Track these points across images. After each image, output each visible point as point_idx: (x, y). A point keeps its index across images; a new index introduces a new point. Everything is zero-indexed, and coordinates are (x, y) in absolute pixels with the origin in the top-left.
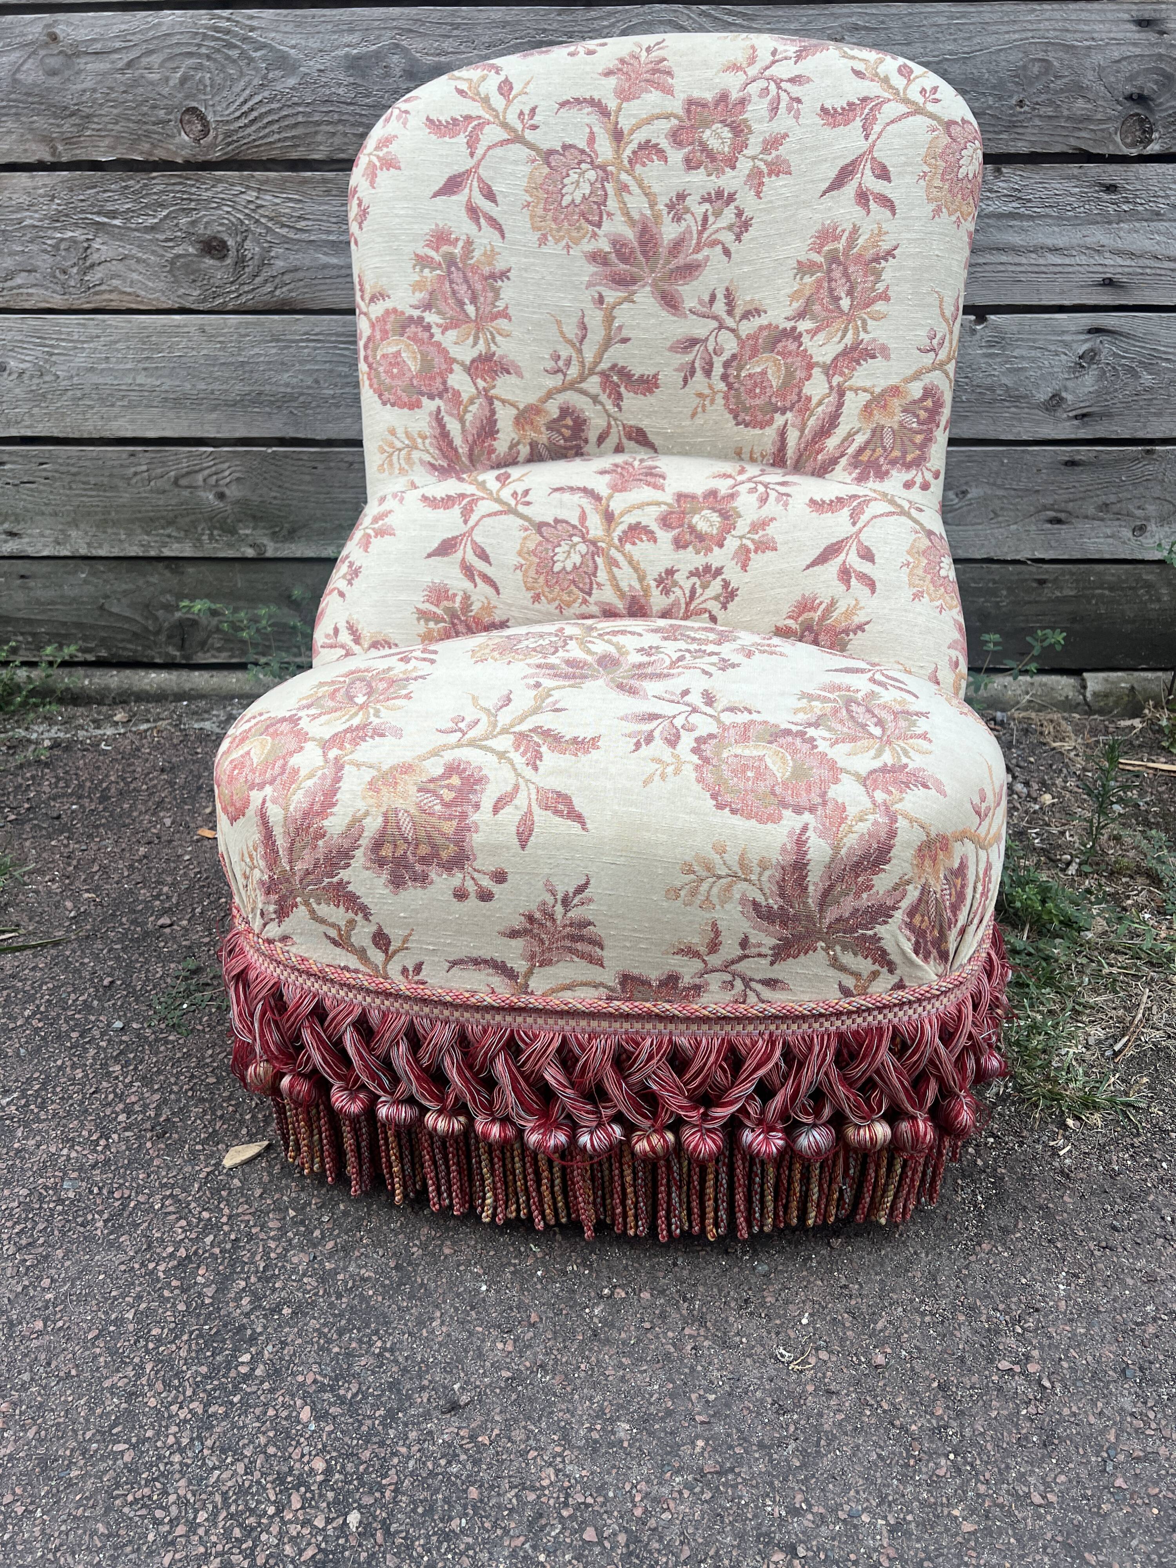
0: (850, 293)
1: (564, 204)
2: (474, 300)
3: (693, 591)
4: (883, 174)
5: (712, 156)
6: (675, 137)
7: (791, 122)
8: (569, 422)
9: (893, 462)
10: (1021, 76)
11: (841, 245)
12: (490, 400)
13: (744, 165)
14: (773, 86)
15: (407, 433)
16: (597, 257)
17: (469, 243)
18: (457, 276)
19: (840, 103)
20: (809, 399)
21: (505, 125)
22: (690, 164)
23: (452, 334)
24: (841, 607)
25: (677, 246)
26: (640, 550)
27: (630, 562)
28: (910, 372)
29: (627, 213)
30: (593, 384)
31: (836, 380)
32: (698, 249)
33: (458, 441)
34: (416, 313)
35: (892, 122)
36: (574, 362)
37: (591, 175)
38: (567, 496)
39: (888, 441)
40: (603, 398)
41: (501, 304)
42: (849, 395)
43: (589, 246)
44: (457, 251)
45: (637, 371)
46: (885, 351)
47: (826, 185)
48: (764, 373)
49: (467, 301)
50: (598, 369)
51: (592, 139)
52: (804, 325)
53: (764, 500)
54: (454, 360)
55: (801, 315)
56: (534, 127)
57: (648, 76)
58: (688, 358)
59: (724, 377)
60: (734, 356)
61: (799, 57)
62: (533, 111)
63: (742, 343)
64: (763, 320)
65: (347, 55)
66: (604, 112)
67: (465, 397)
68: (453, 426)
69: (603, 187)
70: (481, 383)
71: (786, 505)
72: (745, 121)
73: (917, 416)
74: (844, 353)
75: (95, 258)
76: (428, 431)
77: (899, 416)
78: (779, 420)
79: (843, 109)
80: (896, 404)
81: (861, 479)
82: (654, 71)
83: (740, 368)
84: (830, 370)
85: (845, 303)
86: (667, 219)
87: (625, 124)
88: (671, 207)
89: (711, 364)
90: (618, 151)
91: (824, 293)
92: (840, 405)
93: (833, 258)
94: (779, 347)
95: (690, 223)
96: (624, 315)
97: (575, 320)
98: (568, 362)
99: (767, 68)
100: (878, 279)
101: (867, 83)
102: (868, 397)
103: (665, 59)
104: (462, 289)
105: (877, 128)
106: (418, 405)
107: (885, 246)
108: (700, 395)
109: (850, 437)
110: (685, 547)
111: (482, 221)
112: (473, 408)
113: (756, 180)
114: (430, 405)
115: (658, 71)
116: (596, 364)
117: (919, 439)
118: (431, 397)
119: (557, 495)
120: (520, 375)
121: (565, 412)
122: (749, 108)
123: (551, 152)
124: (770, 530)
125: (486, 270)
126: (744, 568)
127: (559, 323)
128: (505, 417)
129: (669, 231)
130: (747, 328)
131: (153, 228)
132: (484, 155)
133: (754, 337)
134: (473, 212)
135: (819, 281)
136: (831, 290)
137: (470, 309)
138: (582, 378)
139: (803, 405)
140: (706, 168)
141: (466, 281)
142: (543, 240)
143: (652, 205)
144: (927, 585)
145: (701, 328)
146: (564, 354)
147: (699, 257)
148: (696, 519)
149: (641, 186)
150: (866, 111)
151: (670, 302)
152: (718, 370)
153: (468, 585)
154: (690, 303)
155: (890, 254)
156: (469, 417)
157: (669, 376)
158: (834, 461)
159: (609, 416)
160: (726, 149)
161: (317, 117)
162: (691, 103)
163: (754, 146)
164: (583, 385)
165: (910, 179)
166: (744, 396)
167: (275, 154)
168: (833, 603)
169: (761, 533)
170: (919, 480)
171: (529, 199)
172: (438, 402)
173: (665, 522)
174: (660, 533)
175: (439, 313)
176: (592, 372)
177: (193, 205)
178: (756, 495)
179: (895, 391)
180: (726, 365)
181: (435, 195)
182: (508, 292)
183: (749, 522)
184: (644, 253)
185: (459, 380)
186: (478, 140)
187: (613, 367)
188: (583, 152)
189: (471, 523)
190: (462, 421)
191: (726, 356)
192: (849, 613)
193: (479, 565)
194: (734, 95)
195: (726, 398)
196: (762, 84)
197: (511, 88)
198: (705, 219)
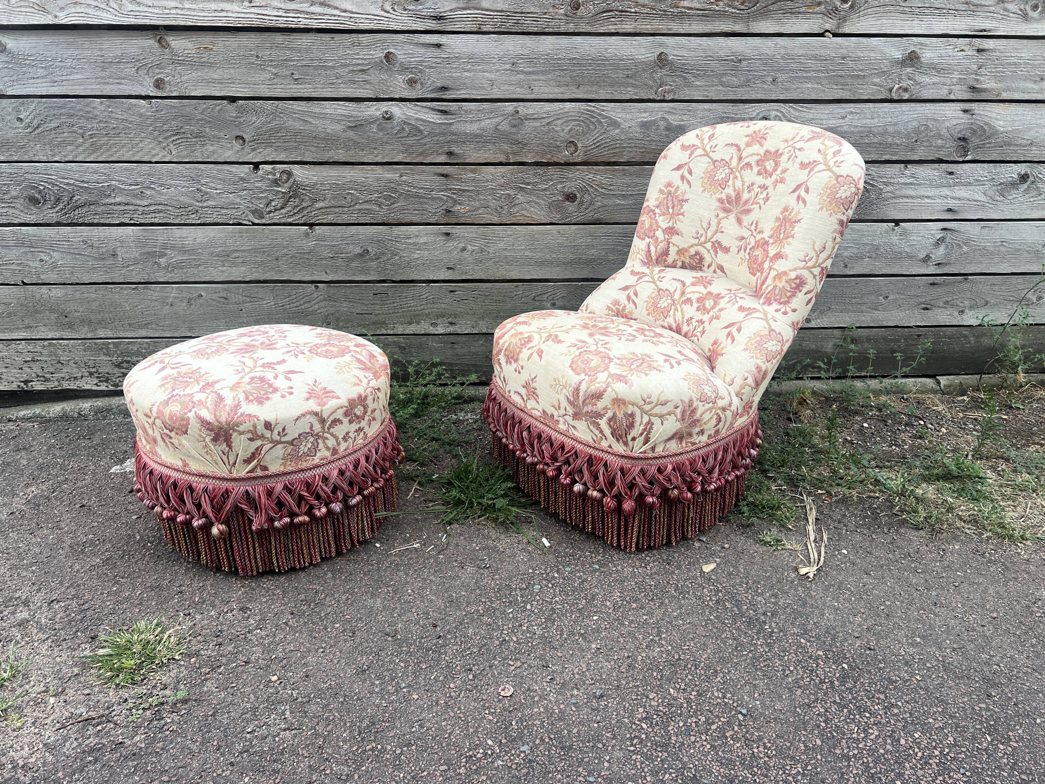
8: (698, 257)
10: (917, 131)
30: (709, 245)
36: (704, 236)
40: (711, 251)
65: (642, 121)
75: (517, 202)
98: (702, 236)
121: (697, 253)
131: (545, 189)
138: (705, 243)
161: (625, 145)
167: (604, 159)
176: (709, 241)
177: (564, 180)
187: (717, 241)
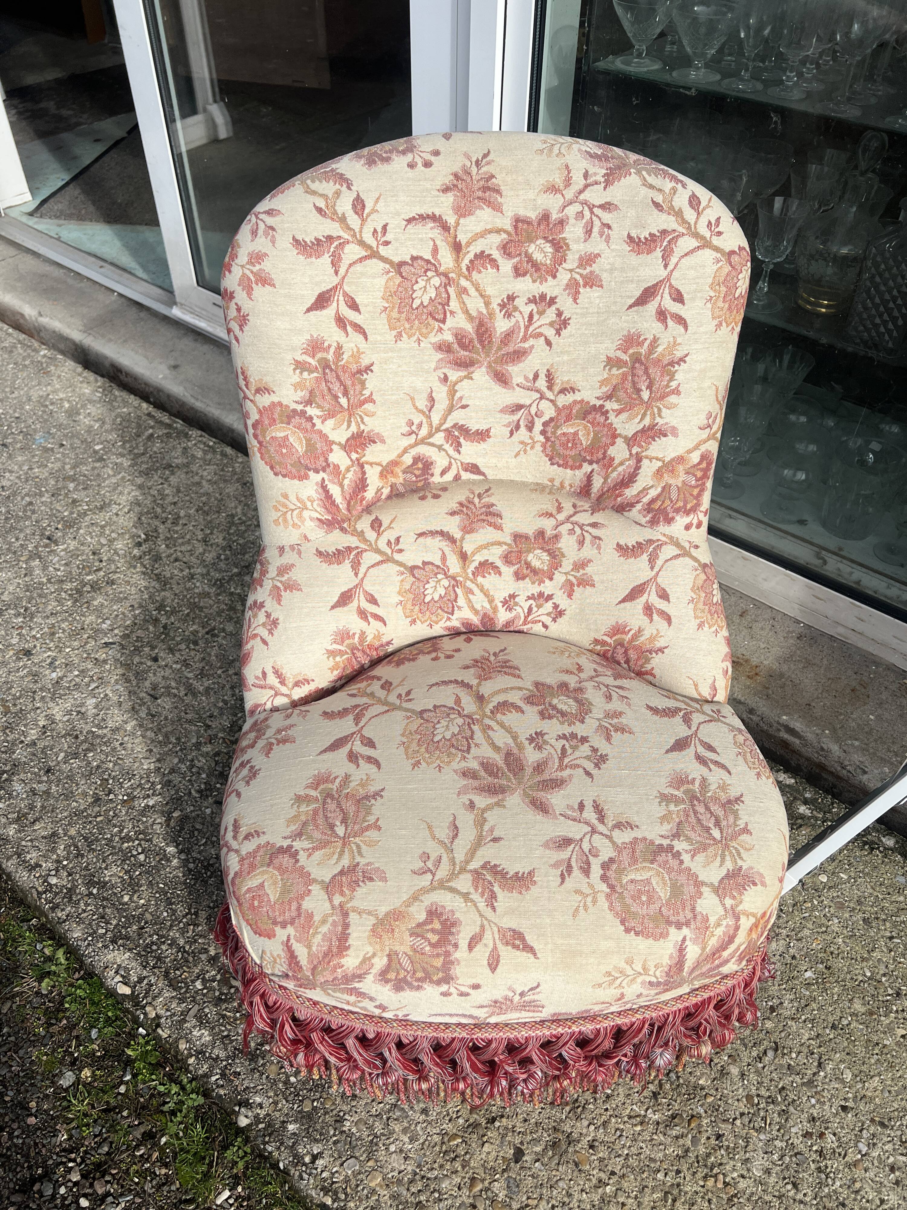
0: (650, 387)
1: (414, 306)
2: (346, 393)
3: (530, 609)
4: (679, 298)
5: (536, 266)
6: (505, 249)
7: (603, 246)
8: (420, 465)
9: (677, 511)
11: (643, 350)
12: (362, 467)
13: (563, 277)
14: (587, 213)
15: (298, 499)
16: (443, 347)
17: (339, 347)
18: (331, 376)
19: (644, 234)
20: (612, 459)
21: (362, 243)
22: (518, 272)
23: (330, 423)
24: (647, 634)
25: (508, 336)
26: (489, 581)
27: (482, 590)
28: (691, 446)
29: (466, 312)
30: (439, 438)
31: (635, 450)
32: (525, 339)
33: (339, 499)
34: (300, 407)
35: (686, 255)
37: (436, 281)
38: (429, 540)
39: (674, 496)
40: (447, 447)
41: (367, 393)
42: (645, 462)
43: (435, 338)
44: (330, 356)
45: (474, 426)
46: (674, 432)
47: (633, 301)
48: (576, 434)
49: (340, 395)
50: (444, 427)
51: (435, 250)
52: (610, 405)
53: (581, 542)
54: (333, 442)
55: (609, 397)
56: (387, 243)
57: (480, 194)
58: (516, 417)
59: (543, 433)
60: (552, 420)
61: (608, 183)
62: (385, 228)
63: (559, 410)
64: (578, 397)
66: (445, 227)
67: (343, 468)
68: (335, 491)
69: (447, 291)
70: (354, 456)
71: (599, 548)
72: (564, 239)
73: (695, 475)
74: (643, 431)
76: (315, 496)
77: (682, 477)
78: (587, 468)
79: (646, 238)
80: (681, 468)
81: (654, 522)
82: (485, 189)
83: (557, 427)
84: (631, 441)
85: (645, 395)
86: (499, 315)
87: (462, 238)
88: (503, 306)
89: (532, 423)
90: (457, 260)
91: (628, 385)
92: (638, 468)
93: (637, 359)
94: (590, 417)
95: (520, 319)
96: (464, 389)
97: (425, 395)
98: (420, 425)
99: (581, 192)
100: (672, 379)
101: (664, 216)
102: (660, 464)
103: (493, 176)
104: (336, 388)
105: (674, 260)
106: (306, 477)
107: (679, 354)
108: (522, 443)
109: (645, 490)
110: (523, 578)
111: (349, 328)
112: (350, 475)
113: (573, 288)
114: (315, 477)
115: (489, 189)
116: (441, 424)
117: (695, 492)
118: (317, 471)
119: (421, 540)
120: (383, 441)
122: (567, 228)
123: (402, 264)
124: (589, 570)
125: (354, 368)
126: (570, 596)
127: (412, 399)
128: (373, 475)
129: (501, 325)
130: (563, 400)
132: (347, 271)
133: (570, 407)
134: (341, 322)
135: (624, 375)
136: (634, 383)
137: (343, 401)
138: (431, 435)
139: (608, 463)
140: (531, 276)
141: (338, 377)
142: (399, 336)
143: (487, 304)
144: (706, 616)
145: (526, 398)
146: (416, 422)
147: (526, 345)
148: (530, 557)
149: (477, 290)
150: (665, 244)
151: (502, 379)
152: (538, 427)
153: (363, 625)
154: (518, 379)
155: (682, 360)
156: (346, 482)
157: (499, 431)
158: (632, 505)
159: (450, 457)
160: (548, 262)
162: (518, 220)
163: (572, 261)
164: (431, 440)
165: (700, 303)
166: (558, 447)
168: (640, 631)
169: (582, 572)
170: (695, 522)
171: (387, 305)
172: (322, 475)
173: (507, 559)
174: (504, 569)
175: (319, 407)
176: (438, 430)
178: (575, 537)
179: (680, 459)
180: (545, 424)
181: (309, 310)
182: (372, 382)
183: (572, 561)
184: (481, 342)
185: (338, 457)
186: (340, 259)
187: (455, 426)
188: (428, 262)
189: (360, 575)
190: (341, 486)
191: (546, 418)
192: (652, 639)
193: (371, 608)
194: (555, 216)
195: (544, 446)
196: (577, 207)
197: (364, 206)
198: (531, 316)
